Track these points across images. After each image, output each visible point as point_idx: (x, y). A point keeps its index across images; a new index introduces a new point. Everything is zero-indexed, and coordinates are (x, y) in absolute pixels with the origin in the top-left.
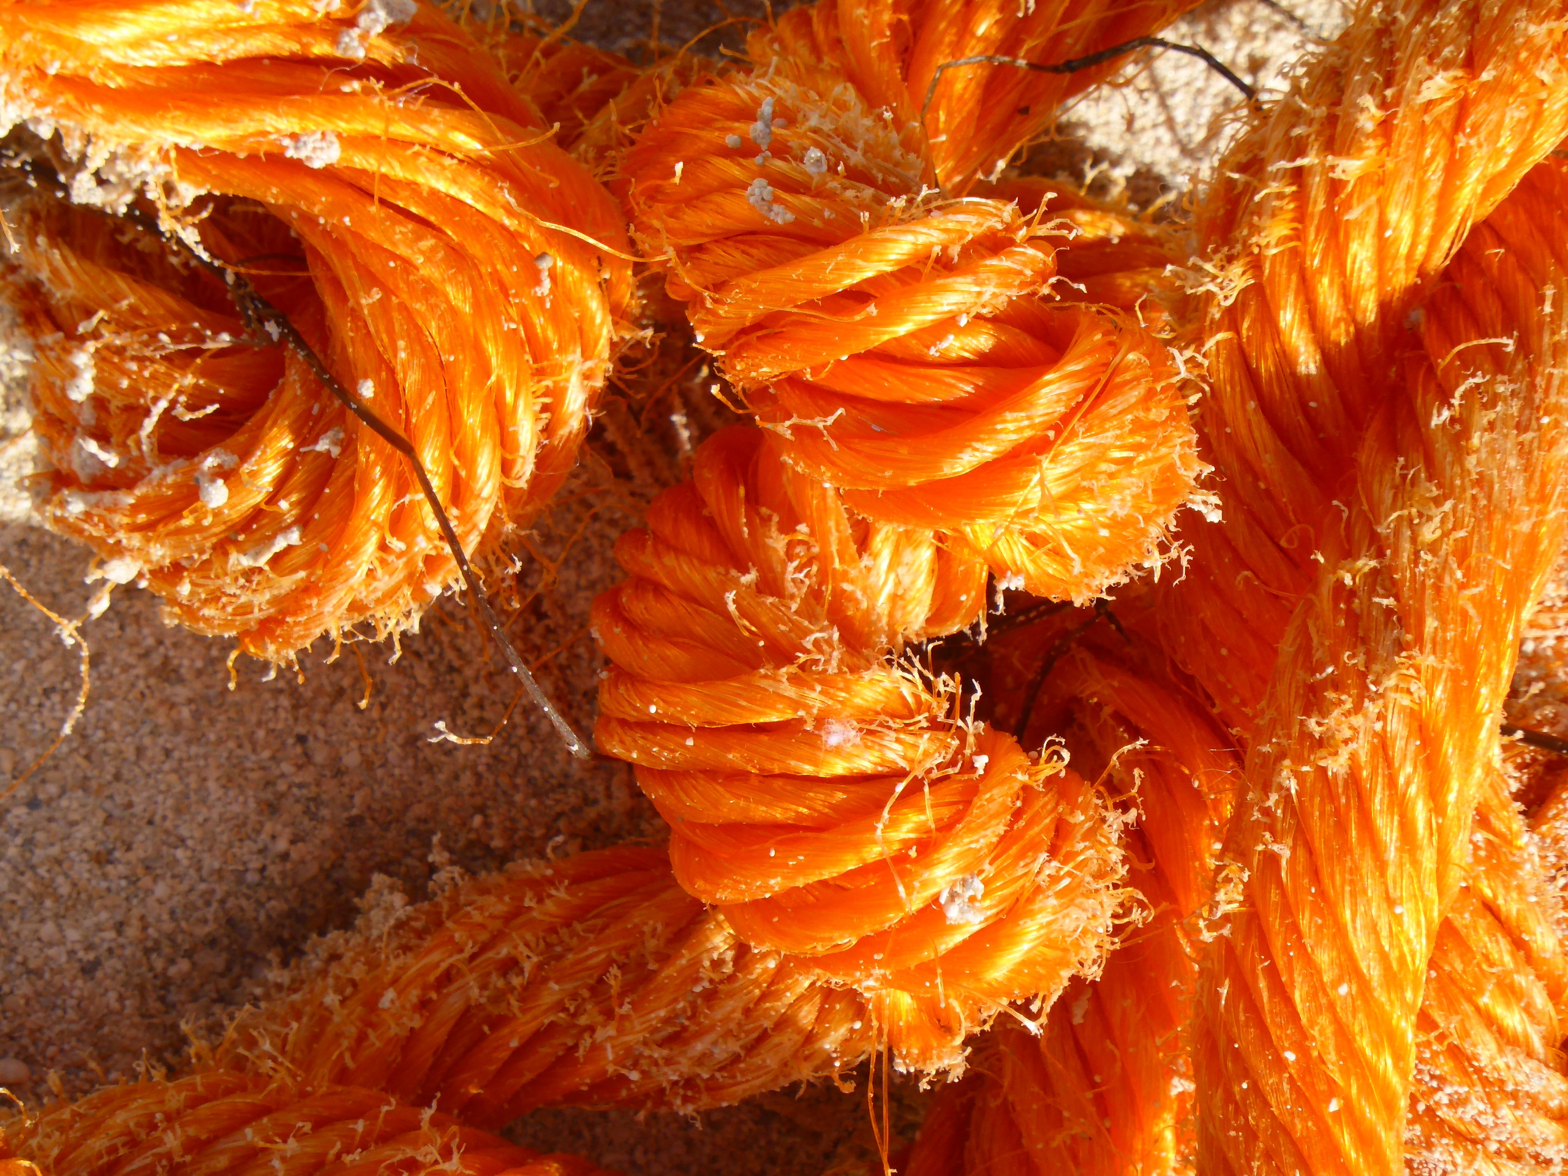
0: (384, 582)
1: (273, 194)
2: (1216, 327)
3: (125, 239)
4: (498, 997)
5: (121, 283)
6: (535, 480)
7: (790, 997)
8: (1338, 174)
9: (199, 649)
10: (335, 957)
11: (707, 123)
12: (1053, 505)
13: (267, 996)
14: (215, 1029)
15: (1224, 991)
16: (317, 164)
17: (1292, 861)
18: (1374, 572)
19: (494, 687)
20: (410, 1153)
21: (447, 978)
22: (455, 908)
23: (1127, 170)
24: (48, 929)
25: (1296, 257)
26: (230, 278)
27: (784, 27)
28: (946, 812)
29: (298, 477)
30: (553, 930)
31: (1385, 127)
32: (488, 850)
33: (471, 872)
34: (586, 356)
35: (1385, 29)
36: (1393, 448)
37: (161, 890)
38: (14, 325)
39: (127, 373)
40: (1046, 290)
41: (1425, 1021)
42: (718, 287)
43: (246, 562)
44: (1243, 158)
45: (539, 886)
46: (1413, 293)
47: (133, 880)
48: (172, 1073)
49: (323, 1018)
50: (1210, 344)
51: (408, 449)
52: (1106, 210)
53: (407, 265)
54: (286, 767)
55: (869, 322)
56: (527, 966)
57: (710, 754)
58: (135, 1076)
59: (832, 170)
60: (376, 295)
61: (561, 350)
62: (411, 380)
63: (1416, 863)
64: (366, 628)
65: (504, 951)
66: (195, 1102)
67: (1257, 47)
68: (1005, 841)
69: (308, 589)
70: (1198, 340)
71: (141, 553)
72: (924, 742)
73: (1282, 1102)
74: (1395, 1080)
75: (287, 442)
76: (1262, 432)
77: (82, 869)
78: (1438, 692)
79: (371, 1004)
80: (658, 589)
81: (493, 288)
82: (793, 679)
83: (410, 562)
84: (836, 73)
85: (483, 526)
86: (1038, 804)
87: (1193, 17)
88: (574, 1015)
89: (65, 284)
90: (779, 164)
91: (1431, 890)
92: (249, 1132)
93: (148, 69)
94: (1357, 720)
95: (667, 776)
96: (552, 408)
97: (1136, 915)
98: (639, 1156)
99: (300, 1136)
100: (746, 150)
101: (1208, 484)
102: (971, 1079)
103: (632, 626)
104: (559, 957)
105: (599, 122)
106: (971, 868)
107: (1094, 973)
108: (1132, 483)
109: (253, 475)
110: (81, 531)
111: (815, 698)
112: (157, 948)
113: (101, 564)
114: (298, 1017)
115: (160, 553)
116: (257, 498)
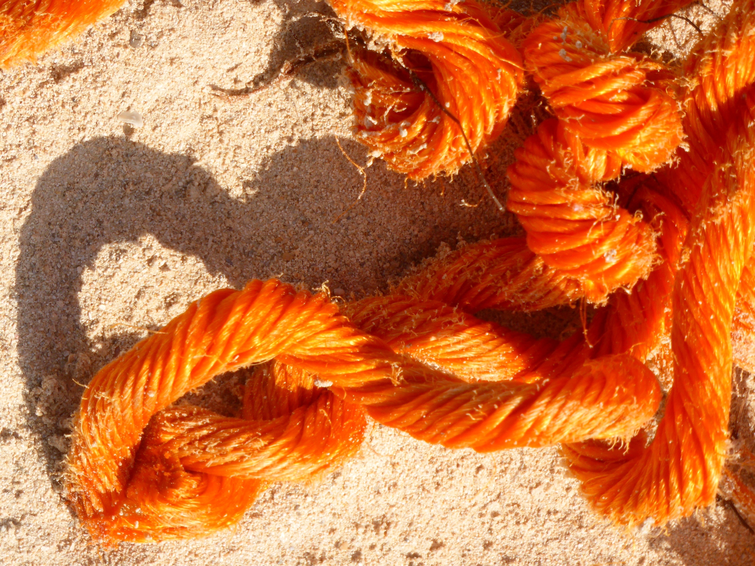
0: (449, 160)
1: (424, 49)
2: (688, 96)
3: (382, 60)
4: (475, 278)
5: (380, 73)
6: (493, 132)
7: (558, 281)
8: (725, 55)
9: (395, 177)
10: (430, 264)
11: (547, 33)
12: (643, 144)
13: (410, 274)
14: (396, 283)
15: (682, 284)
16: (437, 41)
17: (704, 248)
18: (731, 168)
19: (476, 191)
20: (450, 319)
21: (461, 272)
22: (464, 252)
23: (662, 51)
24: (351, 253)
25: (712, 78)
26: (411, 72)
27: (568, 7)
28: (607, 231)
29: (427, 129)
30: (491, 259)
31: (739, 42)
32: (473, 237)
33: (468, 242)
34: (509, 97)
35: (739, 15)
36: (737, 132)
37: (382, 243)
38: (350, 83)
39: (381, 98)
40: (643, 84)
41: (738, 295)
42: (550, 78)
43: (411, 153)
44: (698, 49)
45: (488, 247)
46: (744, 89)
47: (375, 241)
48: (384, 294)
49: (426, 281)
50: (687, 101)
51: (458, 121)
52: (656, 62)
53: (461, 70)
54: (418, 211)
55: (593, 90)
56: (484, 269)
57: (540, 212)
58: (374, 294)
59: (584, 47)
60: (452, 78)
61: (503, 95)
62: (460, 103)
63: (738, 250)
64: (443, 172)
65: (477, 265)
66: (391, 302)
67: (700, 18)
68: (624, 239)
69: (428, 161)
70: (683, 100)
71: (383, 149)
72: (602, 211)
73: (697, 315)
74: (729, 311)
75: (424, 119)
76: (700, 126)
77: (361, 237)
78: (747, 202)
79: (440, 278)
80: (527, 165)
81: (484, 77)
82: (566, 192)
83: (457, 155)
84: (583, 20)
85: (478, 145)
86: (633, 230)
87: (682, 9)
88: (497, 283)
89: (364, 73)
90: (568, 45)
91: (742, 257)
92: (406, 311)
93: (391, 13)
94: (724, 209)
95: (527, 218)
96: (499, 112)
97: (659, 262)
98: (512, 323)
99: (420, 313)
100: (559, 40)
101: (685, 140)
102: (608, 306)
103: (519, 175)
104: (493, 267)
105: (515, 31)
106: (613, 246)
107: (646, 277)
108: (665, 139)
109: (415, 128)
110: (366, 142)
111: (571, 197)
112: (380, 260)
113: (371, 152)
114: (419, 280)
115: (388, 149)
116: (415, 135)
